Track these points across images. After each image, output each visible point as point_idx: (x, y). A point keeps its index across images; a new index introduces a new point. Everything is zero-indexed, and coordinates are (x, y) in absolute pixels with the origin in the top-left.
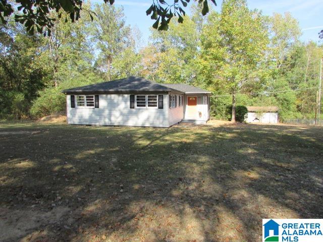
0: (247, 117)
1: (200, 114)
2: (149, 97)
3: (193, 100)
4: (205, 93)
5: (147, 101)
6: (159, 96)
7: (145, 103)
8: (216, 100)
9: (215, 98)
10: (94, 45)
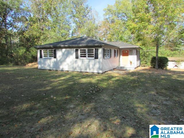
0: (168, 65)
1: (131, 63)
2: (88, 50)
3: (126, 52)
4: (134, 47)
5: (87, 53)
6: (95, 49)
7: (85, 54)
8: (148, 53)
9: (147, 52)
10: (71, 20)
